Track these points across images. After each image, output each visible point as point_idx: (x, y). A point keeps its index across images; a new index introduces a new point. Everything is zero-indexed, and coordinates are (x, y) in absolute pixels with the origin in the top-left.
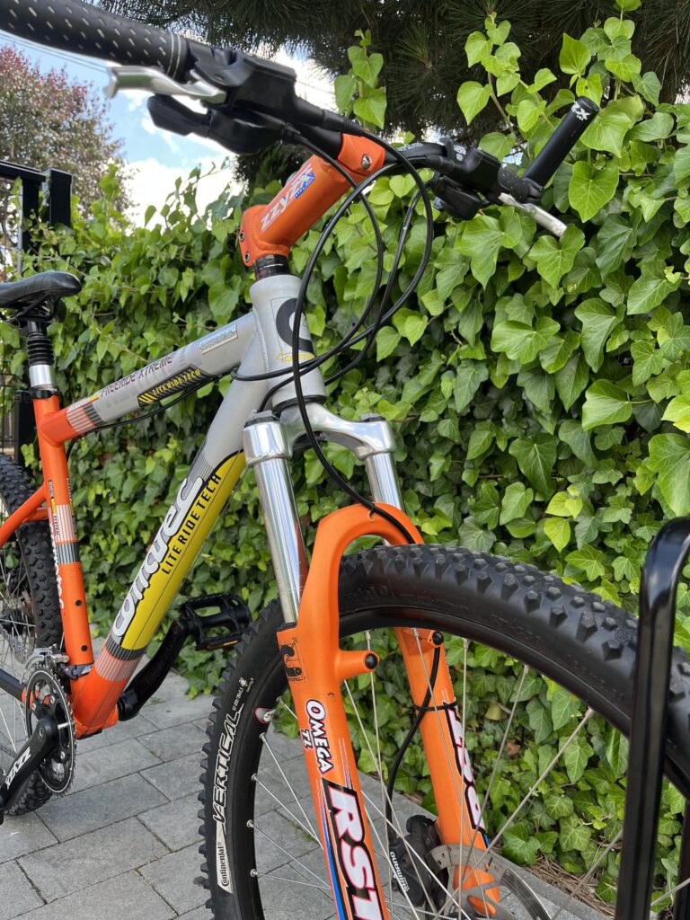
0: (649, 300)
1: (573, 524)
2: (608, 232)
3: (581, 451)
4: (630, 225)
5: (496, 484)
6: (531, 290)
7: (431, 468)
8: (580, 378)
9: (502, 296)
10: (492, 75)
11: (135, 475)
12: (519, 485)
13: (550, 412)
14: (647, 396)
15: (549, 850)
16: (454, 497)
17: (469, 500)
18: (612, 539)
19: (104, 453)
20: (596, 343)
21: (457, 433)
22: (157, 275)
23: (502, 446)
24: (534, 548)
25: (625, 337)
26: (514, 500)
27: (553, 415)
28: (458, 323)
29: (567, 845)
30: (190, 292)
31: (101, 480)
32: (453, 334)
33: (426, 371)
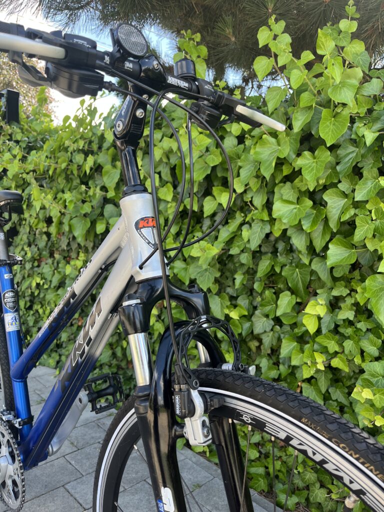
0: (368, 191)
1: (319, 318)
2: (344, 151)
3: (324, 276)
4: (357, 147)
5: (274, 291)
6: (297, 181)
7: (235, 281)
8: (325, 235)
9: (278, 183)
10: (274, 53)
11: (59, 272)
12: (288, 293)
13: (307, 252)
14: (365, 246)
15: (303, 501)
16: (249, 296)
17: (257, 299)
18: (342, 328)
19: (40, 258)
20: (335, 214)
21: (251, 262)
22: (71, 157)
23: (278, 270)
24: (296, 330)
25: (352, 212)
26: (285, 302)
27: (309, 253)
28: (252, 198)
29: (313, 499)
30: (91, 169)
31: (39, 273)
32: (249, 203)
33: (232, 223)
